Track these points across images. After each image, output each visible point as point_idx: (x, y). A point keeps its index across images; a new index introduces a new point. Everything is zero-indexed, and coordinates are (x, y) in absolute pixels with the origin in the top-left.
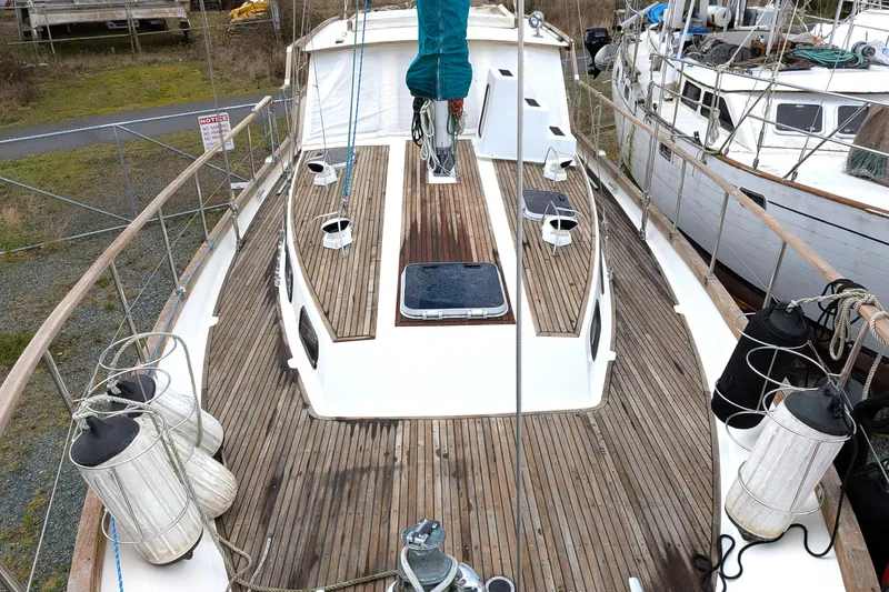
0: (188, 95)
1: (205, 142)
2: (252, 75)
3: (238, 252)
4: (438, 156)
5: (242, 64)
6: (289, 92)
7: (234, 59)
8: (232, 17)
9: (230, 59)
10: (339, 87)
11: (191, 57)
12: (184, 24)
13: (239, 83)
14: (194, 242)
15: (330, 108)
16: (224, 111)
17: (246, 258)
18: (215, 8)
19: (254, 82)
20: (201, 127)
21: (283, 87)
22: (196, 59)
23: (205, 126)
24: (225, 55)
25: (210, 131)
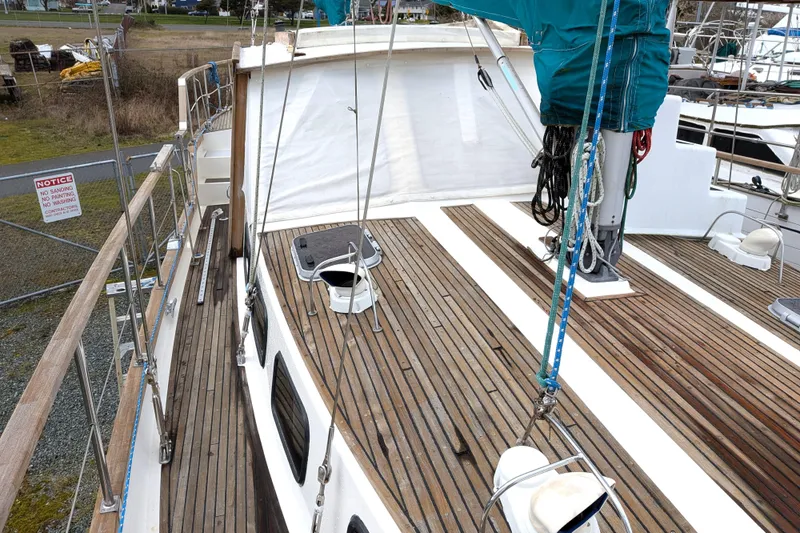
0: (17, 155)
1: (44, 210)
2: (91, 132)
3: (166, 469)
4: (601, 243)
5: (78, 122)
6: (187, 138)
7: (69, 117)
8: (64, 77)
9: (64, 117)
10: (308, 124)
11: (18, 115)
12: (8, 82)
13: (78, 141)
14: (33, 339)
15: (297, 159)
16: (66, 171)
17: (193, 490)
18: (43, 69)
19: (93, 139)
20: (39, 191)
21: (178, 133)
22: (24, 117)
23: (43, 189)
24: (57, 113)
25: (50, 195)
